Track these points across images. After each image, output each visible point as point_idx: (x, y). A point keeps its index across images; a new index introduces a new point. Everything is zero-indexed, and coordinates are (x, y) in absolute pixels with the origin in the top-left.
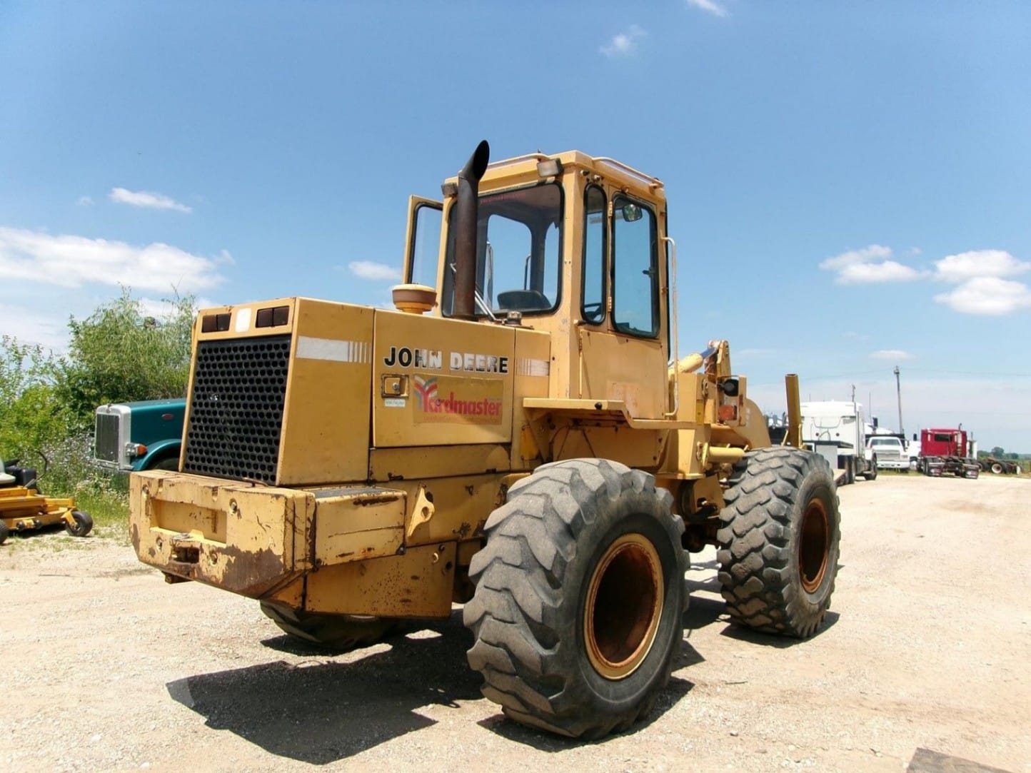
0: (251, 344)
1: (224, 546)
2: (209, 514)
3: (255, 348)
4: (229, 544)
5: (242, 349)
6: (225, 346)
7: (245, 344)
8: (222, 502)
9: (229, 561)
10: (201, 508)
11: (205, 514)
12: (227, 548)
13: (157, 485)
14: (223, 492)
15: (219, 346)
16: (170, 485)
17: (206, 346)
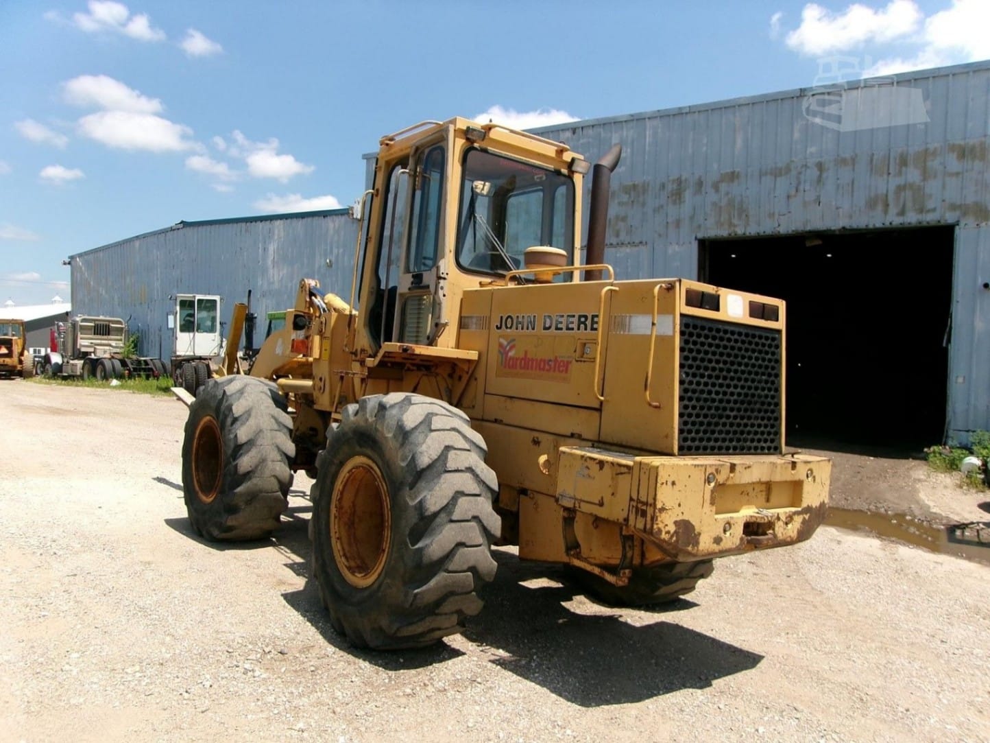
0: (744, 331)
1: (800, 509)
2: (763, 487)
3: (747, 335)
4: (804, 505)
5: (733, 333)
6: (715, 326)
7: (737, 329)
8: (800, 473)
9: (804, 518)
10: (754, 483)
11: (758, 488)
12: (802, 510)
13: (728, 470)
14: (803, 465)
15: (708, 325)
16: (746, 468)
17: (690, 321)
